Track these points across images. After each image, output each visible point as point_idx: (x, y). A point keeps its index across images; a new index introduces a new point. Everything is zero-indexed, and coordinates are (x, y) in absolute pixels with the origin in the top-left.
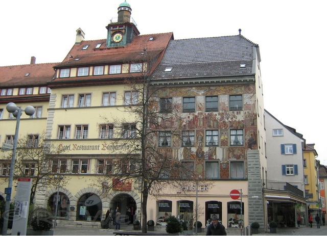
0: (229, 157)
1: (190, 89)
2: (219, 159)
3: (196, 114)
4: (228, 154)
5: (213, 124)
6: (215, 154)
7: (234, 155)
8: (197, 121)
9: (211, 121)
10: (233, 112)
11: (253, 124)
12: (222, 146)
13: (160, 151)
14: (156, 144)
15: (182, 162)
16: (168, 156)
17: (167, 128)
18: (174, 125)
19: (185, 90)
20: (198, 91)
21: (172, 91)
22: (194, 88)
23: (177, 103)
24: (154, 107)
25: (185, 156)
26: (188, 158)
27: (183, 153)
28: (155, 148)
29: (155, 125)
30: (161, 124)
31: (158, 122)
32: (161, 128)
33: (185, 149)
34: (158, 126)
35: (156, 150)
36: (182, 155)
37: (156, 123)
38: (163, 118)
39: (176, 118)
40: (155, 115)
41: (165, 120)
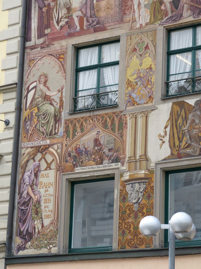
13: (79, 130)
14: (61, 106)
15: (167, 173)
16: (106, 150)
17: (104, 29)
18: (131, 7)
25: (177, 143)
26: (189, 151)
27: (168, 129)
28: (57, 119)
29: (58, 23)
30: (79, 13)
31: (69, 9)
32: (82, 32)
33: (177, 108)
34: (70, 24)
35: (61, 130)
36: (167, 139)
37: (64, 12)
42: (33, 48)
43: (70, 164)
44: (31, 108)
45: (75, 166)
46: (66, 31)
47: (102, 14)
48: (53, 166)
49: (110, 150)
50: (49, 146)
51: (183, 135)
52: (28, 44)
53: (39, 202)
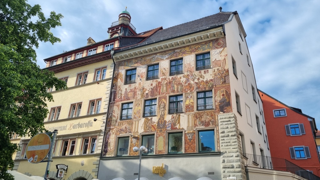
0: (195, 125)
1: (154, 56)
2: (183, 129)
3: (159, 80)
4: (195, 120)
5: (178, 88)
6: (179, 123)
7: (202, 122)
8: (160, 87)
9: (175, 85)
10: (200, 72)
11: (224, 82)
12: (186, 112)
13: (121, 124)
14: (118, 118)
15: (143, 136)
16: (128, 130)
17: (130, 100)
18: (136, 95)
19: (150, 58)
20: (162, 57)
21: (137, 61)
22: (158, 55)
23: (141, 72)
24: (119, 80)
25: (145, 129)
26: (148, 130)
27: (143, 125)
28: (116, 121)
29: (118, 98)
30: (124, 95)
31: (121, 94)
32: (124, 100)
33: (146, 120)
34: (121, 98)
35: (117, 124)
36: (143, 127)
37: (120, 95)
38: (126, 89)
39: (139, 87)
40: (119, 87)
41: (128, 91)
42: (111, 103)
43: (118, 133)
44: (110, 118)
45: (120, 134)
46: (120, 100)
47: (129, 96)
48: (114, 133)
49: (129, 130)
50: (114, 128)
51: (147, 126)
52: (110, 102)
53: (110, 143)
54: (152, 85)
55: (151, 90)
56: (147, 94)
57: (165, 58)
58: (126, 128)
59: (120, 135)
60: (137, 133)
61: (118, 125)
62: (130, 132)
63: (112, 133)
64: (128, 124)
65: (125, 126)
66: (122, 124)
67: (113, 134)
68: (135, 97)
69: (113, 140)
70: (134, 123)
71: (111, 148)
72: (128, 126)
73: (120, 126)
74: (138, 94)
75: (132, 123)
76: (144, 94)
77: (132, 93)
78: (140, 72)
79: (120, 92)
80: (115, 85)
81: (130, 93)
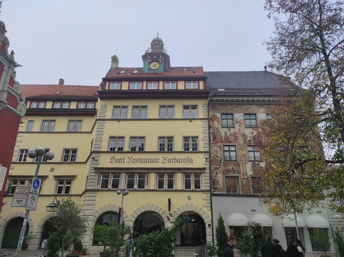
1: (250, 106)
3: (260, 130)
8: (262, 136)
15: (251, 178)
16: (236, 171)
18: (238, 139)
19: (245, 107)
20: (258, 109)
21: (232, 107)
22: (254, 106)
23: (239, 119)
24: (216, 122)
27: (252, 168)
29: (218, 139)
30: (224, 138)
31: (221, 136)
32: (225, 142)
34: (222, 140)
35: (222, 164)
36: (251, 170)
37: (219, 137)
38: (225, 132)
39: (239, 133)
40: (217, 129)
41: (228, 134)
43: (226, 173)
44: (213, 158)
46: (221, 141)
51: (256, 170)
53: (218, 181)
54: (252, 133)
55: (252, 137)
56: (249, 141)
57: (261, 111)
58: (233, 168)
59: (228, 174)
60: (246, 175)
61: (224, 165)
62: (239, 173)
63: (218, 172)
64: (235, 165)
65: (231, 166)
66: (228, 165)
67: (220, 173)
68: (237, 141)
69: (221, 178)
70: (241, 165)
71: (221, 186)
72: (235, 167)
73: (226, 166)
74: (240, 139)
75: (239, 166)
76: (246, 140)
77: (233, 137)
78: (237, 119)
79: (219, 134)
80: (212, 126)
81: (230, 137)
